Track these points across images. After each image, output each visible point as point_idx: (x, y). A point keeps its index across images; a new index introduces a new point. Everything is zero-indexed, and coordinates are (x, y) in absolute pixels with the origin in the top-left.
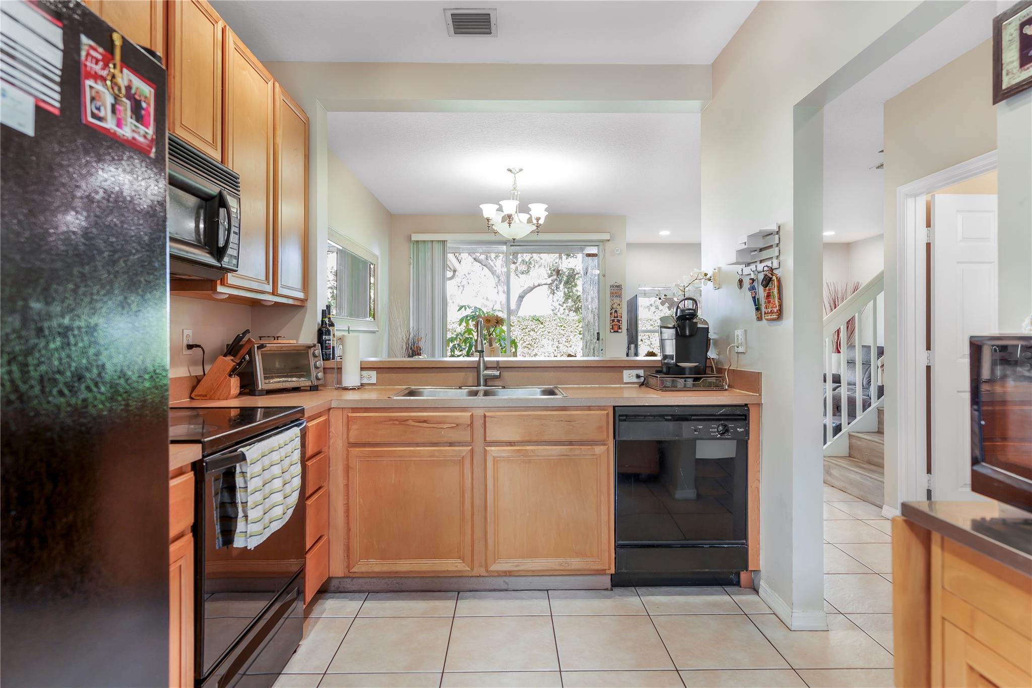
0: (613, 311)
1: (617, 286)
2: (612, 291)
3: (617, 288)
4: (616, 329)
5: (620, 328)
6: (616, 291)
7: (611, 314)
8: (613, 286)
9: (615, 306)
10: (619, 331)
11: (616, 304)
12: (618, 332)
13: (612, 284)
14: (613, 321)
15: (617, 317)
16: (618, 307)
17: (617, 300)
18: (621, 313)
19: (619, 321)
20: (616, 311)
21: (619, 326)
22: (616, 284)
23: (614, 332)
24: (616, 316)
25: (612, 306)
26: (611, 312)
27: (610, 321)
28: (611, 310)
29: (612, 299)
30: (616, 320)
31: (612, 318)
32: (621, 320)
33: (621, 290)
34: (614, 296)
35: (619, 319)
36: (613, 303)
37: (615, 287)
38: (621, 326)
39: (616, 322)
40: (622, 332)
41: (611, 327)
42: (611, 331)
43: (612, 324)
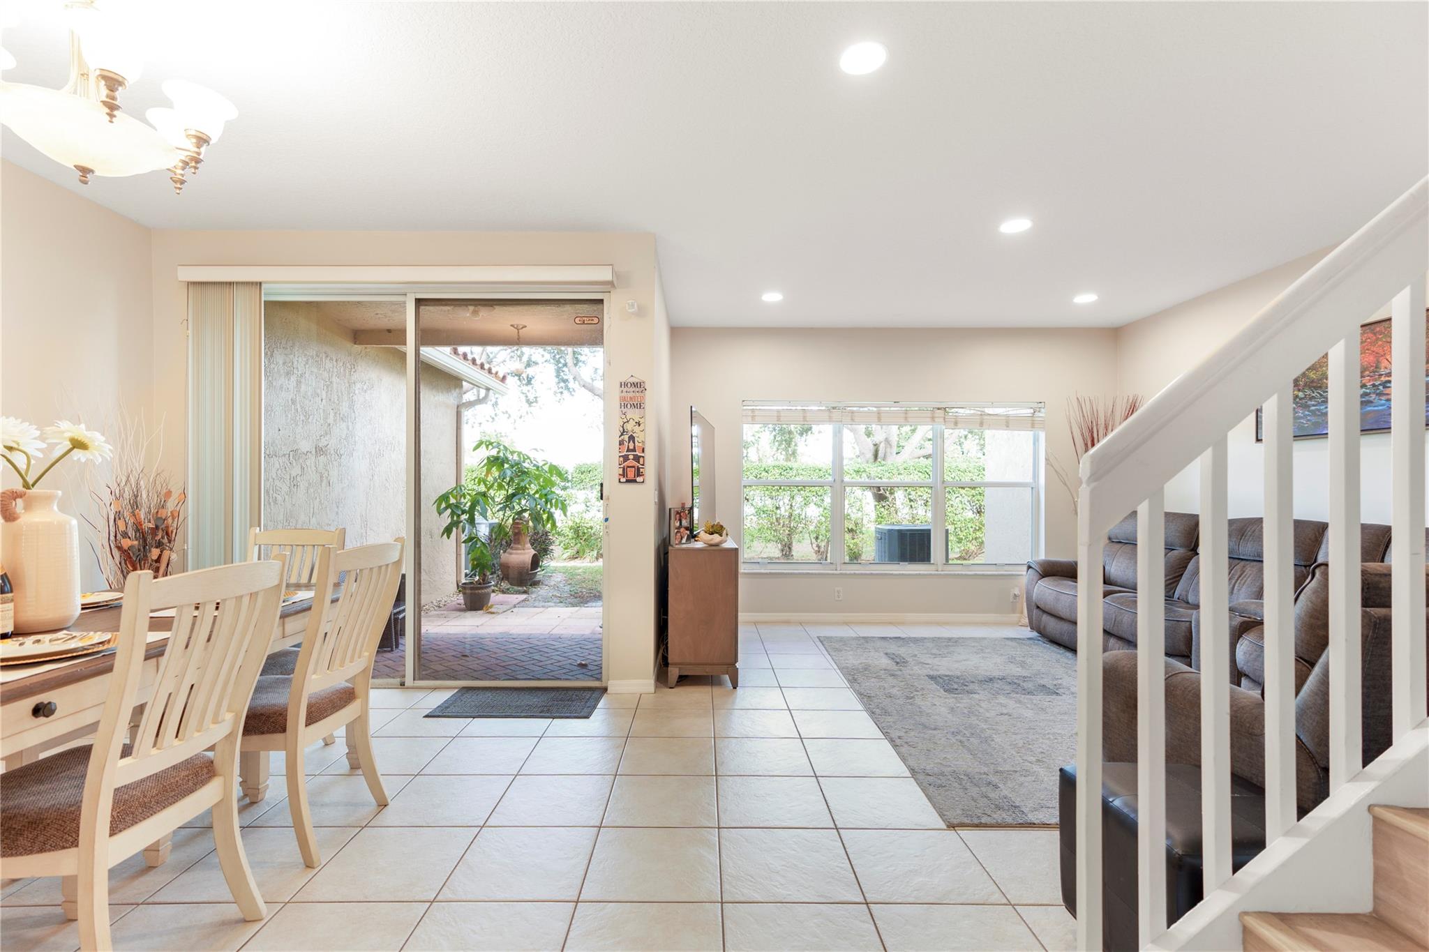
0: (626, 437)
1: (635, 385)
2: (624, 394)
3: (632, 389)
4: (631, 474)
5: (639, 474)
6: (631, 395)
7: (621, 443)
8: (626, 385)
9: (629, 427)
10: (639, 479)
11: (632, 423)
12: (634, 481)
13: (623, 380)
14: (626, 458)
15: (634, 450)
16: (637, 429)
17: (633, 414)
18: (643, 442)
19: (637, 458)
20: (632, 438)
21: (638, 469)
22: (632, 380)
23: (628, 481)
24: (631, 447)
25: (623, 427)
26: (620, 439)
27: (620, 457)
28: (622, 435)
29: (624, 410)
30: (631, 457)
31: (623, 452)
32: (643, 457)
33: (642, 395)
34: (629, 406)
35: (639, 454)
36: (625, 420)
37: (629, 385)
38: (641, 470)
39: (631, 462)
40: (643, 482)
41: (621, 471)
42: (621, 480)
43: (622, 466)
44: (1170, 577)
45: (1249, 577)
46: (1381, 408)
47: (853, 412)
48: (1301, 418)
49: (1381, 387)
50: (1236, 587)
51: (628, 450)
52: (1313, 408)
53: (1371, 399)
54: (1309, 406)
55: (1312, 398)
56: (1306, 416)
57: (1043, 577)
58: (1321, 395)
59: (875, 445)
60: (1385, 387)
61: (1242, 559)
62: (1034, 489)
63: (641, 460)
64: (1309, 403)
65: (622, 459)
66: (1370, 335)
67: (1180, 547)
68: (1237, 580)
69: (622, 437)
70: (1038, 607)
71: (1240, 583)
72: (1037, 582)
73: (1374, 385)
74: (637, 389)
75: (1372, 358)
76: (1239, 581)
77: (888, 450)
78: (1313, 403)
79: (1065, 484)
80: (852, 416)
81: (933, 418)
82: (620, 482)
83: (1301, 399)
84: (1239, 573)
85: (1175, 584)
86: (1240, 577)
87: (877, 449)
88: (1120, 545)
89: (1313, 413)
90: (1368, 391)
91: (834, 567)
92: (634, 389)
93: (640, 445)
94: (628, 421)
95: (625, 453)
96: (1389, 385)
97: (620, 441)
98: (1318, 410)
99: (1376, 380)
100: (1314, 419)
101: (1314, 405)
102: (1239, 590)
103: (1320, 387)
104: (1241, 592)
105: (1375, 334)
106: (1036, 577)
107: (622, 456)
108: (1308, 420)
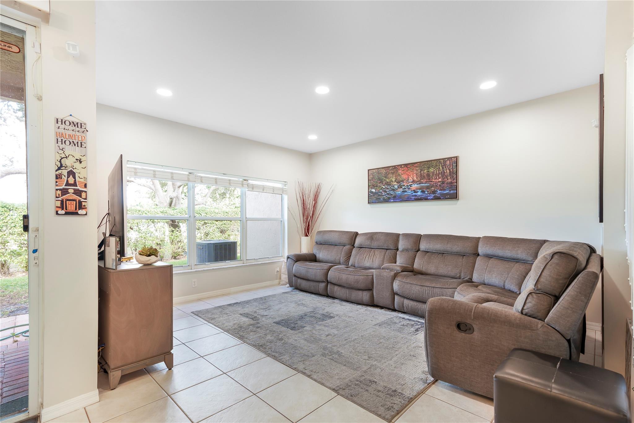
0: (65, 172)
1: (75, 124)
2: (61, 130)
3: (71, 128)
4: (71, 207)
5: (80, 206)
6: (70, 133)
7: (58, 177)
8: (63, 122)
9: (68, 162)
10: (80, 212)
11: (72, 159)
12: (76, 214)
13: (60, 117)
14: (64, 192)
15: (74, 185)
16: (78, 165)
17: (73, 151)
18: (86, 178)
19: (78, 193)
20: (71, 173)
22: (71, 119)
23: (67, 213)
24: (71, 182)
25: (60, 162)
26: (57, 173)
27: (57, 190)
28: (59, 169)
29: (61, 147)
30: (71, 191)
31: (60, 186)
32: (86, 192)
33: (83, 135)
34: (68, 143)
35: (80, 189)
36: (63, 156)
37: (67, 123)
38: (83, 204)
39: (71, 195)
40: (86, 214)
41: (59, 203)
42: (59, 212)
43: (60, 199)
44: (347, 257)
45: (377, 255)
46: (409, 193)
47: (201, 177)
48: (384, 195)
49: (409, 186)
50: (374, 259)
51: (68, 184)
52: (388, 192)
53: (406, 190)
54: (386, 192)
55: (387, 189)
56: (385, 195)
57: (296, 262)
58: (390, 187)
59: (171, 198)
60: (410, 186)
61: (372, 248)
62: (282, 222)
63: (83, 195)
64: (387, 190)
65: (59, 192)
66: (406, 168)
67: (349, 244)
68: (374, 256)
69: (60, 171)
70: (295, 276)
71: (375, 258)
72: (294, 264)
73: (407, 186)
74: (78, 129)
75: (406, 176)
76: (374, 257)
77: (177, 201)
78: (388, 190)
79: (294, 219)
80: (201, 179)
81: (243, 185)
82: (57, 213)
83: (384, 189)
84: (373, 254)
85: (348, 260)
86: (374, 255)
87: (172, 200)
88: (321, 245)
89: (388, 194)
90: (405, 187)
91: (190, 267)
92: (74, 128)
93: (82, 180)
94: (66, 157)
95: (64, 187)
96: (412, 186)
97: (56, 175)
98: (390, 193)
99: (408, 184)
100: (388, 196)
101: (388, 191)
102: (375, 260)
103: (390, 185)
104: (376, 261)
105: (407, 168)
106: (293, 262)
107: (60, 190)
108: (386, 196)
